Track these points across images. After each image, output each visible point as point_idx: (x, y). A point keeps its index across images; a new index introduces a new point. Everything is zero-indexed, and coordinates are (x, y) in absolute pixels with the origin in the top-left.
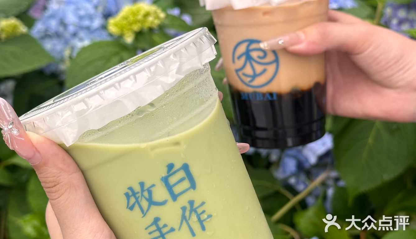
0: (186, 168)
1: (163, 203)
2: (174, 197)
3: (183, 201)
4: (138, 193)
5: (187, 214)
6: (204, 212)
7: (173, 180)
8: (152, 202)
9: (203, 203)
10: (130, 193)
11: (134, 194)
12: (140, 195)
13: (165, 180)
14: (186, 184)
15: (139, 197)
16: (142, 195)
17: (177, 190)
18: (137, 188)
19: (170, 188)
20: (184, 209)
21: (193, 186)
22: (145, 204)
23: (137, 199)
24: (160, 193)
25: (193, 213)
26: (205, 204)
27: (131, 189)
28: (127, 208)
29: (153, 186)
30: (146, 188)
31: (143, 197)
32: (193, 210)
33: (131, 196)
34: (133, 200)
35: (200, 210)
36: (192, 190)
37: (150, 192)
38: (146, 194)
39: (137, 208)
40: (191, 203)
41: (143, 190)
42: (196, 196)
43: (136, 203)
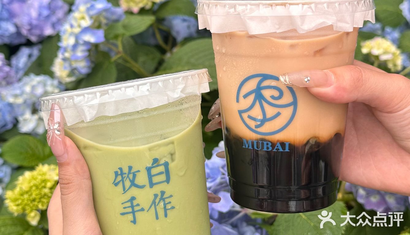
0: (166, 165)
1: (142, 187)
2: (152, 185)
3: (157, 189)
4: (125, 174)
5: (157, 201)
6: (170, 203)
7: (154, 171)
8: (133, 184)
9: (171, 196)
10: (119, 173)
11: (122, 174)
12: (126, 175)
13: (149, 170)
14: (163, 177)
15: (125, 177)
16: (128, 176)
17: (155, 180)
18: (126, 170)
19: (150, 177)
20: (156, 196)
21: (168, 180)
22: (128, 184)
23: (123, 178)
24: (142, 179)
25: (162, 201)
26: (172, 197)
27: (121, 169)
28: (113, 184)
29: (139, 171)
30: (132, 171)
31: (128, 178)
32: (162, 199)
33: (119, 175)
34: (119, 178)
35: (167, 201)
36: (166, 183)
37: (134, 176)
38: (131, 176)
39: (120, 186)
40: (163, 193)
41: (129, 173)
42: (168, 189)
43: (121, 182)
